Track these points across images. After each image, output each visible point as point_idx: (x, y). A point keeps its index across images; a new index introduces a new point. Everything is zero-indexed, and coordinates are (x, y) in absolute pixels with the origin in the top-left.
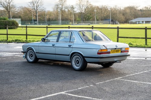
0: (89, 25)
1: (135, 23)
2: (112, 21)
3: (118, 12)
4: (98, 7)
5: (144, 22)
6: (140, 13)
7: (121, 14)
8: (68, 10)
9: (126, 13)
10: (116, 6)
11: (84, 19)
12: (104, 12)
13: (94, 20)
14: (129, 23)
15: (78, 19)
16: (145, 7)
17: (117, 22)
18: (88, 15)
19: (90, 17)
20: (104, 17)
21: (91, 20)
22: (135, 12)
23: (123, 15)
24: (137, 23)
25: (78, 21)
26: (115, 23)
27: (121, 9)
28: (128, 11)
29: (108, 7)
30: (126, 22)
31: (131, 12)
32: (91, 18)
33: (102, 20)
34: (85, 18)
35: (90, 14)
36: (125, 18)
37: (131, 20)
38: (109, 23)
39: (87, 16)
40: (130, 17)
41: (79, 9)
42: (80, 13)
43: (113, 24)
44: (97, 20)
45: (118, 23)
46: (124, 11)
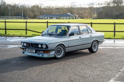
1: (42, 19)
2: (24, 16)
3: (27, 10)
4: (11, 5)
5: (49, 18)
6: (45, 11)
7: (30, 11)
9: (34, 11)
12: (16, 9)
13: (8, 15)
17: (27, 17)
18: (3, 11)
20: (17, 13)
21: (6, 16)
22: (41, 10)
23: (32, 12)
24: (44, 18)
26: (26, 18)
28: (35, 9)
30: (34, 17)
31: (37, 10)
32: (5, 14)
33: (15, 16)
34: (1, 14)
35: (5, 11)
36: (34, 15)
37: (38, 16)
38: (21, 18)
39: (2, 12)
44: (11, 16)
45: (29, 18)
46: (33, 9)
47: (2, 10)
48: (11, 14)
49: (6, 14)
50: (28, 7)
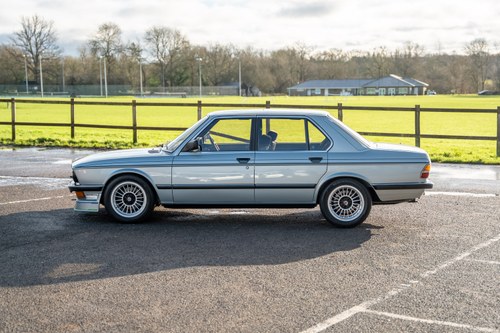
0: (183, 96)
1: (304, 94)
2: (244, 86)
3: (257, 64)
4: (204, 49)
5: (326, 92)
6: (314, 67)
7: (267, 70)
8: (125, 56)
9: (279, 67)
10: (249, 49)
11: (169, 82)
12: (220, 63)
13: (194, 83)
14: (288, 94)
15: (151, 81)
16: (325, 54)
17: (256, 90)
18: (178, 70)
19: (184, 76)
20: (222, 76)
21: (187, 85)
22: (301, 66)
23: (272, 70)
24: (309, 93)
25: (153, 85)
26: (251, 92)
27: (264, 55)
28: (283, 61)
29: (232, 51)
30: (280, 90)
31: (290, 64)
32: (187, 78)
33: (216, 84)
34: (172, 79)
35: (186, 69)
36: (278, 81)
37: (292, 85)
38: (235, 92)
39: (176, 73)
40: (289, 77)
41: (155, 54)
42: (156, 64)
43: (247, 95)
44: (204, 84)
45: (260, 93)
46: (274, 60)
47: (176, 67)
48: (205, 80)
49: (188, 81)
50: (261, 54)
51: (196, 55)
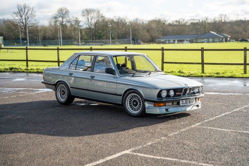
0: (101, 45)
2: (133, 39)
3: (140, 28)
4: (113, 20)
5: (176, 42)
6: (170, 28)
7: (145, 31)
8: (72, 25)
9: (152, 29)
10: (137, 19)
11: (94, 38)
12: (121, 27)
13: (107, 38)
14: (156, 43)
15: (85, 37)
16: (176, 21)
17: (139, 41)
18: (99, 31)
19: (102, 34)
20: (122, 34)
21: (104, 39)
22: (163, 28)
23: (148, 31)
24: (167, 42)
25: (86, 40)
26: (137, 42)
27: (144, 22)
28: (154, 26)
30: (152, 41)
31: (157, 27)
32: (103, 35)
33: (119, 38)
34: (96, 36)
35: (103, 30)
36: (151, 36)
37: (159, 38)
38: (129, 42)
39: (98, 33)
40: (157, 34)
41: (87, 23)
42: (88, 29)
43: (135, 44)
44: (112, 39)
45: (142, 43)
46: (148, 25)
47: (98, 30)
48: (113, 36)
49: (104, 37)
51: (109, 23)
